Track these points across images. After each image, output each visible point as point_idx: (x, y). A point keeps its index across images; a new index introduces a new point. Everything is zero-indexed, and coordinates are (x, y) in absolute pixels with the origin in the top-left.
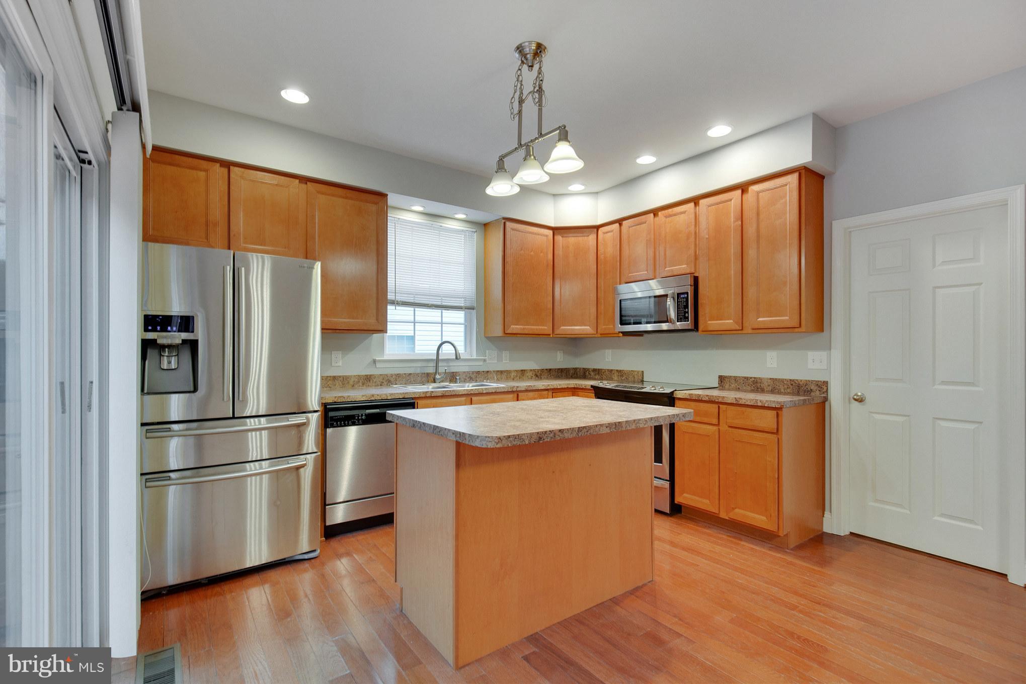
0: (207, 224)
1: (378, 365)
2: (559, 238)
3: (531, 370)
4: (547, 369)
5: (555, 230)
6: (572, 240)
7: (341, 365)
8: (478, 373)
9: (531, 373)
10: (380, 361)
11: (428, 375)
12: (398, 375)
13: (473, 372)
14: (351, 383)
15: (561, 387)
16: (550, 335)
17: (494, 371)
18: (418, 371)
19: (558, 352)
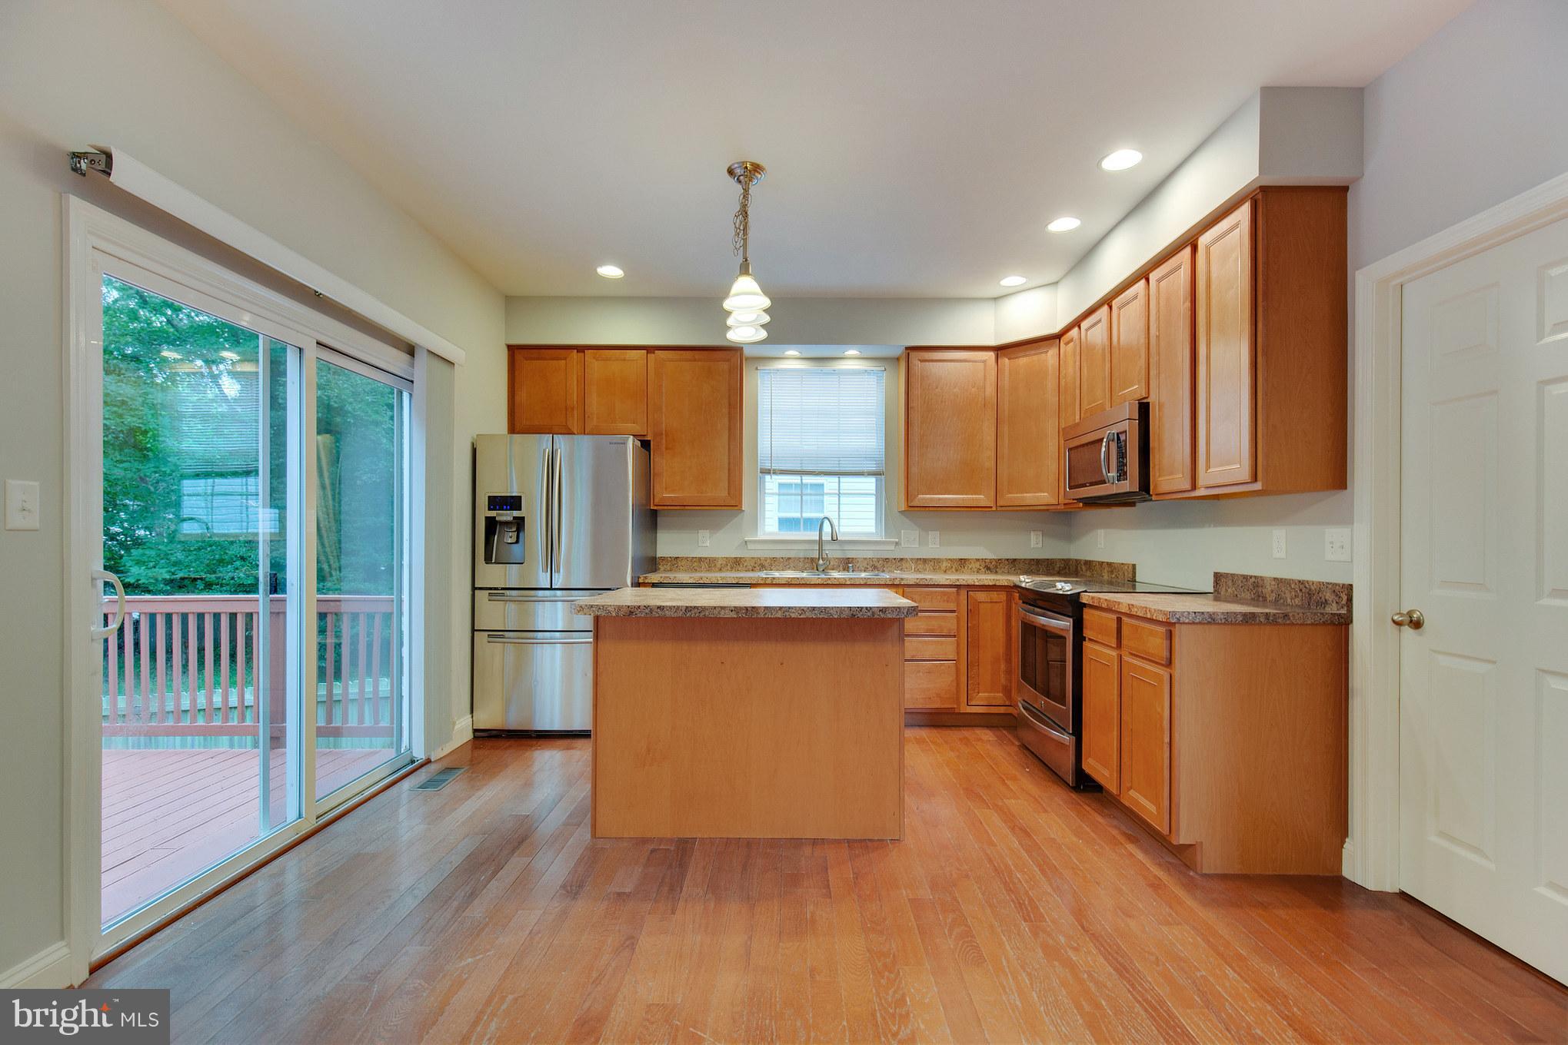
0: (566, 409)
1: (750, 546)
2: (1005, 362)
3: (978, 560)
4: (1008, 560)
5: (1000, 350)
6: (1023, 361)
7: (708, 545)
8: (887, 560)
9: (977, 565)
10: (751, 541)
11: (812, 560)
12: (774, 559)
13: (878, 560)
14: (719, 566)
15: (982, 583)
16: (991, 507)
17: (912, 559)
18: (802, 555)
19: (1032, 534)
